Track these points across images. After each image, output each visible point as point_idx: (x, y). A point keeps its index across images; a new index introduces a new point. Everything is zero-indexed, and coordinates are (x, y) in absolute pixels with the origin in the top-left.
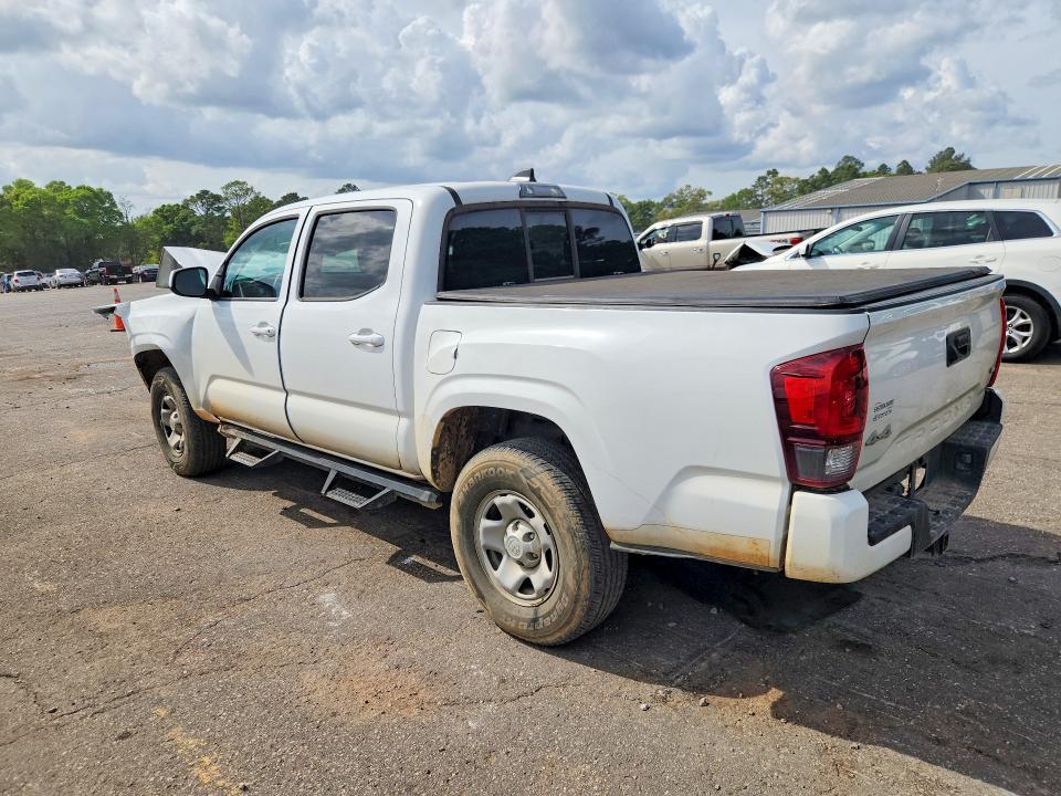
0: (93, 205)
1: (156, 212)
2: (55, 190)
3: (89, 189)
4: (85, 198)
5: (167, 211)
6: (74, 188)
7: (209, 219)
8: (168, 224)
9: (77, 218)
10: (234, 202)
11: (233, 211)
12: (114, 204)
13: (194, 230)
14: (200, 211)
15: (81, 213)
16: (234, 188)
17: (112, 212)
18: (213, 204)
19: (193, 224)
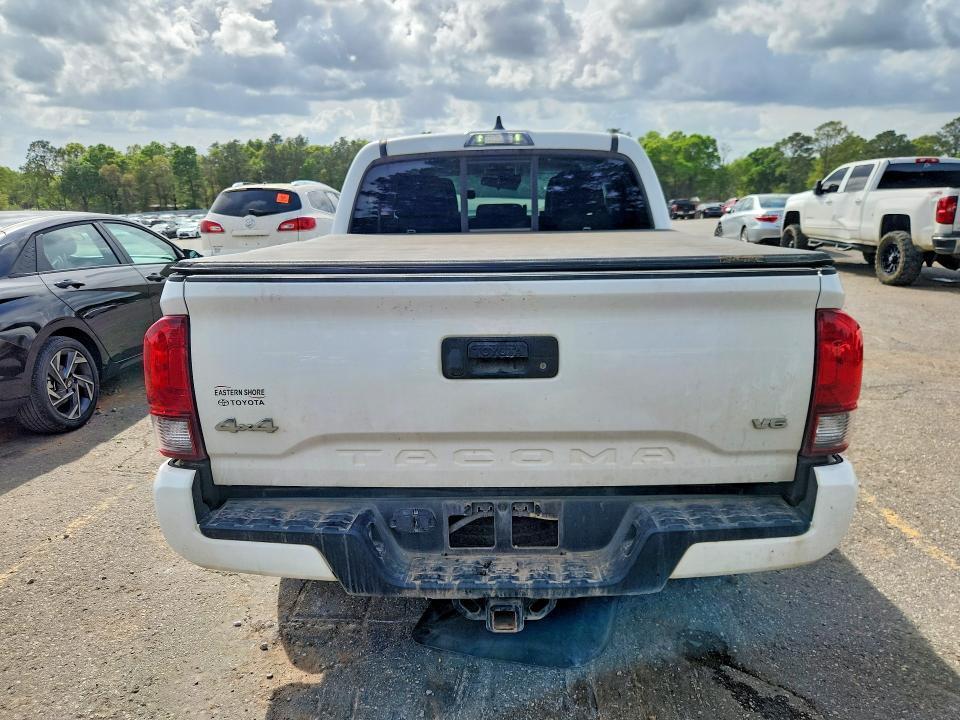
0: (699, 152)
1: (750, 155)
2: (676, 139)
3: (699, 137)
4: (695, 145)
5: (761, 153)
6: (688, 136)
7: (796, 161)
8: (757, 165)
9: (685, 163)
10: (823, 143)
11: (820, 151)
12: (716, 150)
13: (778, 172)
14: (788, 152)
15: (689, 158)
16: (827, 128)
17: (712, 157)
18: (802, 145)
19: (779, 165)
